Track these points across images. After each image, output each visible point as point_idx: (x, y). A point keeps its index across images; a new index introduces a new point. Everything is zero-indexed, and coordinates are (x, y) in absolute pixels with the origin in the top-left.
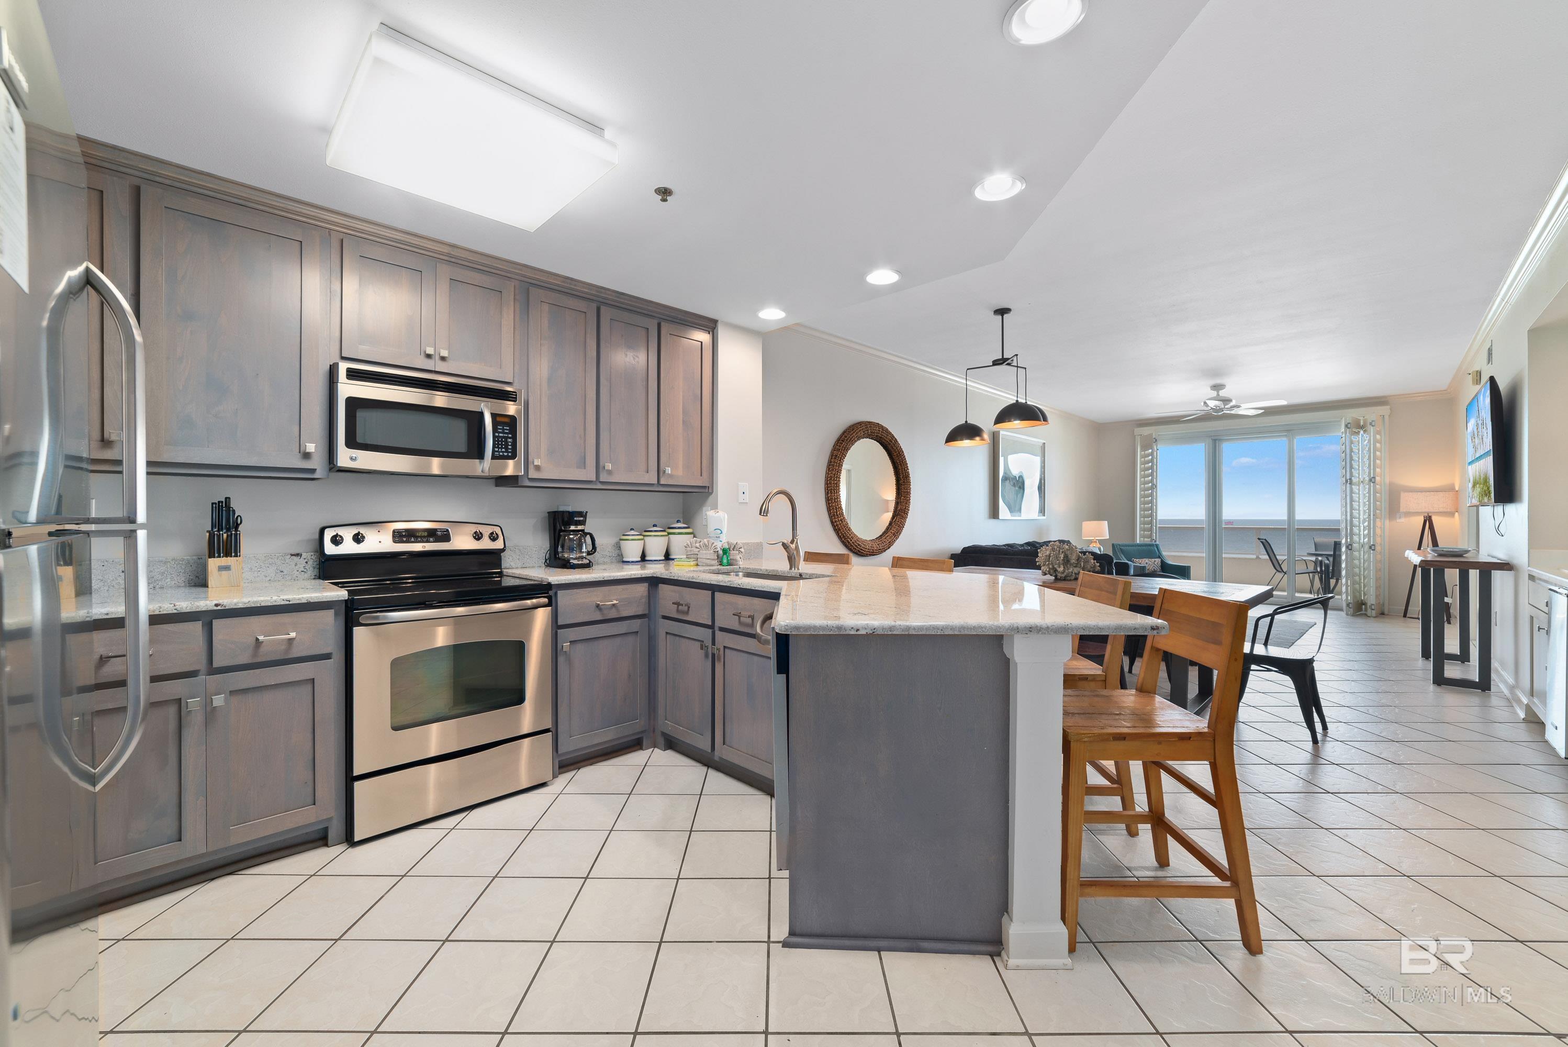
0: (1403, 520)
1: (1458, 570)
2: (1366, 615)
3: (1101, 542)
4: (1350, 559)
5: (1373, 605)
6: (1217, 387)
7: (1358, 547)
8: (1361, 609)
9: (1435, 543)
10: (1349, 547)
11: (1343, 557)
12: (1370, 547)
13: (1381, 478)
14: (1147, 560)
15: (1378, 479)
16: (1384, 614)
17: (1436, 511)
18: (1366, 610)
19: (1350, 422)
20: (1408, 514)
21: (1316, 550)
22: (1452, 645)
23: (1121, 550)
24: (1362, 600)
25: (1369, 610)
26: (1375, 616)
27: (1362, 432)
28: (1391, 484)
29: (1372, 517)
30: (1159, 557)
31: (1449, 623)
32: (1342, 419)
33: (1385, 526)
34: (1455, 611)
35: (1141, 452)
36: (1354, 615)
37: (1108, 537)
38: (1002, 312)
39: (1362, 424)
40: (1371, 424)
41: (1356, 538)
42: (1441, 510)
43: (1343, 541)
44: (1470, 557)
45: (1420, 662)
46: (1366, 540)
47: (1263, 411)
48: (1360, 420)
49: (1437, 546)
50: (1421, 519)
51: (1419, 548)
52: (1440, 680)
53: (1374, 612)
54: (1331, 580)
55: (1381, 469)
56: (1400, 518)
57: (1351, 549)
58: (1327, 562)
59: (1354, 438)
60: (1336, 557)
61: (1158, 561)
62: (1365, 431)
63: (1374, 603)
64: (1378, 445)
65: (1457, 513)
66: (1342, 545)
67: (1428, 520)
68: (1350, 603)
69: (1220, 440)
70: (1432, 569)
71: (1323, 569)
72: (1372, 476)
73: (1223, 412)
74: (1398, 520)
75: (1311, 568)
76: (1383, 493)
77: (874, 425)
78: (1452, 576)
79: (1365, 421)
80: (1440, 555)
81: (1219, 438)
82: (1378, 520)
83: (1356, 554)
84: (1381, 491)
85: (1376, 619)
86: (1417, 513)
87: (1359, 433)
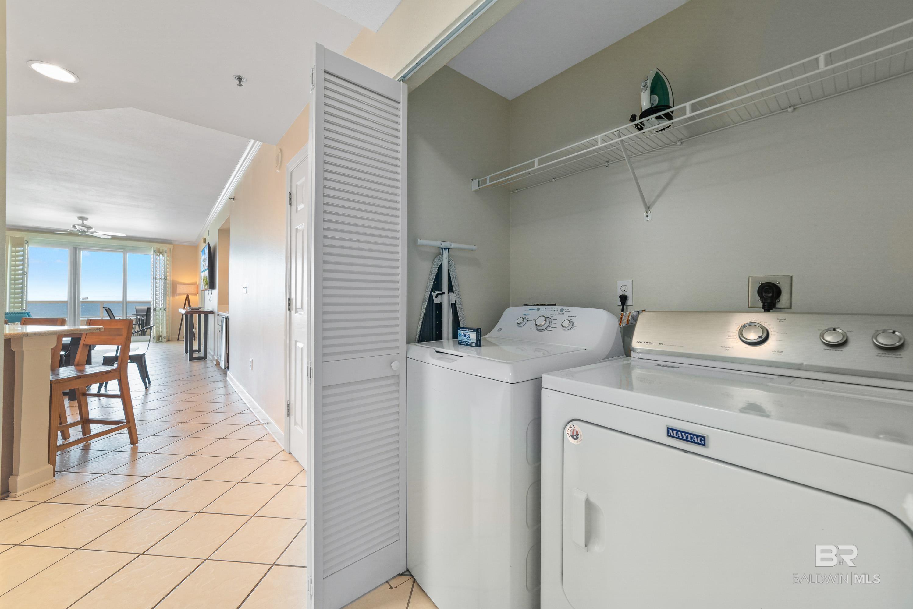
0: (178, 297)
1: (197, 314)
2: (162, 342)
4: (155, 316)
5: (165, 336)
6: (82, 218)
7: (158, 310)
9: (190, 305)
11: (152, 315)
12: (164, 310)
15: (167, 277)
16: (169, 340)
17: (190, 293)
18: (162, 339)
19: (156, 249)
20: (180, 294)
21: (136, 313)
22: (195, 347)
24: (160, 335)
25: (163, 339)
27: (161, 255)
28: (173, 281)
29: (165, 295)
31: (194, 340)
32: (152, 247)
33: (170, 300)
34: (197, 335)
35: (11, 248)
36: (156, 342)
39: (161, 251)
40: (165, 252)
41: (157, 305)
42: (192, 293)
43: (152, 307)
44: (201, 310)
45: (184, 355)
46: (162, 306)
47: (111, 237)
48: (160, 249)
49: (190, 306)
50: (185, 297)
51: (184, 308)
52: (191, 359)
53: (165, 340)
55: (169, 273)
56: (176, 296)
57: (155, 311)
58: (143, 318)
59: (157, 257)
60: (148, 315)
62: (162, 255)
64: (168, 262)
65: (197, 293)
66: (151, 309)
67: (187, 297)
68: (155, 337)
70: (189, 315)
71: (141, 322)
72: (165, 276)
73: (86, 234)
74: (176, 297)
78: (196, 316)
79: (162, 250)
80: (192, 310)
81: (79, 247)
82: (167, 297)
83: (158, 313)
84: (169, 283)
85: (166, 343)
86: (183, 294)
87: (159, 255)
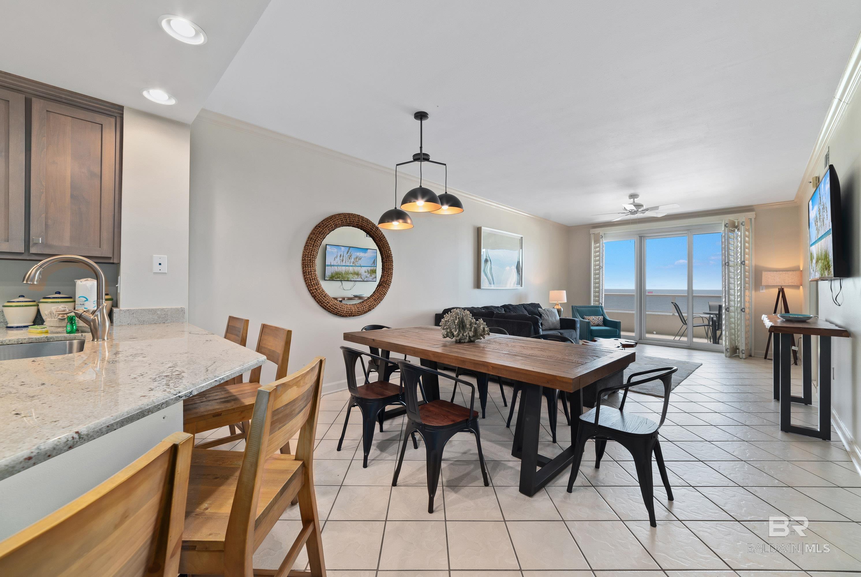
0: (764, 291)
1: (802, 335)
2: (738, 357)
3: (562, 304)
4: (729, 318)
5: (743, 350)
6: (633, 196)
7: (733, 310)
8: (736, 352)
9: (787, 310)
10: (727, 309)
11: (724, 317)
12: (742, 310)
13: (749, 262)
14: (593, 317)
15: (747, 262)
16: (751, 356)
17: (787, 285)
18: (739, 353)
19: (728, 223)
20: (768, 287)
21: (710, 311)
22: (797, 388)
23: (577, 310)
24: (736, 346)
25: (741, 354)
26: (745, 358)
27: (736, 230)
28: (756, 266)
29: (743, 288)
30: (602, 315)
32: (723, 221)
33: (751, 295)
35: (594, 245)
36: (731, 357)
37: (566, 302)
38: (421, 116)
39: (736, 225)
40: (742, 224)
41: (732, 303)
42: (790, 284)
43: (724, 305)
44: (812, 324)
45: (772, 403)
46: (739, 305)
48: (735, 222)
50: (776, 291)
52: (786, 427)
53: (744, 355)
54: (717, 331)
55: (749, 255)
56: (762, 289)
57: (729, 311)
58: (715, 319)
59: (731, 235)
60: (719, 316)
61: (601, 318)
62: (738, 230)
63: (744, 348)
64: (747, 239)
65: (801, 286)
66: (723, 308)
67: (781, 291)
68: (728, 348)
69: (644, 237)
70: (780, 333)
71: (713, 323)
72: (743, 260)
74: (761, 291)
75: (706, 322)
76: (751, 272)
77: (353, 216)
78: (799, 338)
79: (738, 223)
81: (643, 235)
82: (747, 291)
83: (733, 314)
84: (749, 271)
85: (746, 360)
86: (774, 287)
87: (734, 231)
